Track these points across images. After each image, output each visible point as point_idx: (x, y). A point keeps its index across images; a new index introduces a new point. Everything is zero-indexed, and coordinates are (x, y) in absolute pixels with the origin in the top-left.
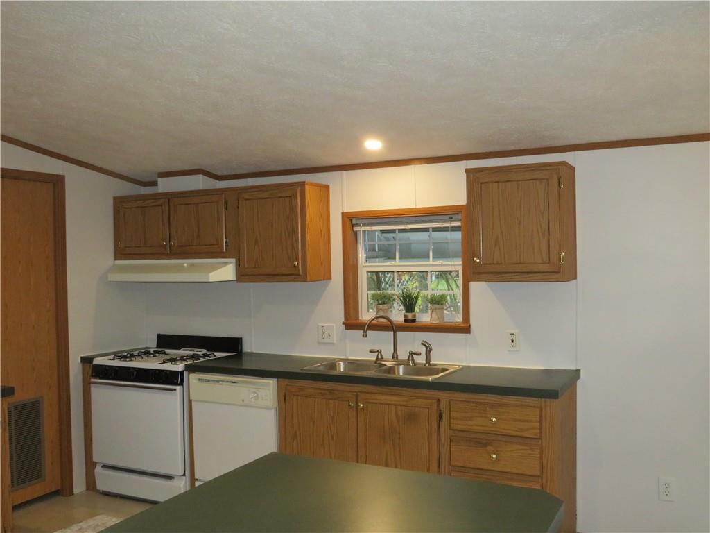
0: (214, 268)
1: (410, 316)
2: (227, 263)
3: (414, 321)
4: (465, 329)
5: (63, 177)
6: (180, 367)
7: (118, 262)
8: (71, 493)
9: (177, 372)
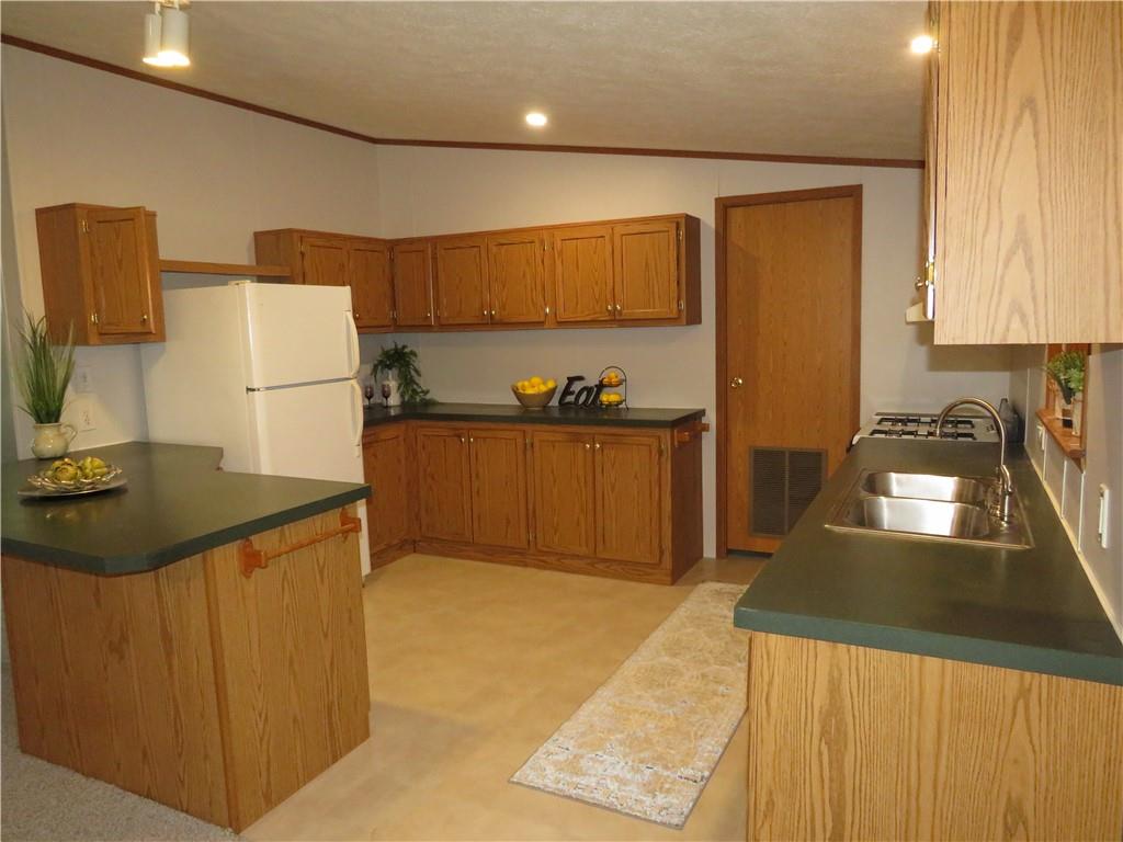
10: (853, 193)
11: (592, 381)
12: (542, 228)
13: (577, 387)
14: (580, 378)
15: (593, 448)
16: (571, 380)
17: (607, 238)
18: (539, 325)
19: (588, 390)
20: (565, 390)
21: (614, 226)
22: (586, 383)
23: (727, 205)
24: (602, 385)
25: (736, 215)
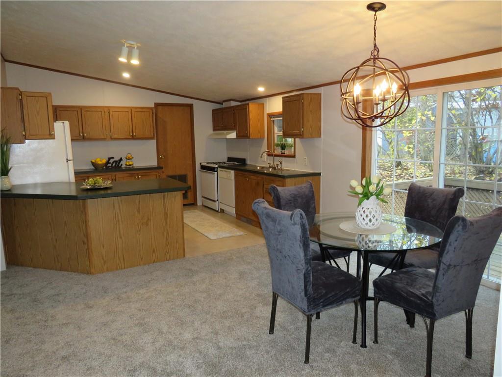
0: (229, 133)
1: (283, 151)
2: (233, 132)
3: (284, 153)
4: (294, 156)
5: (193, 104)
6: (216, 166)
7: (214, 132)
8: (197, 205)
9: (215, 168)
10: (191, 106)
11: (117, 159)
12: (104, 107)
13: (111, 161)
14: (113, 158)
15: (138, 177)
16: (110, 159)
17: (130, 112)
18: (104, 139)
19: (116, 162)
20: (108, 162)
21: (131, 108)
22: (115, 159)
23: (157, 105)
24: (121, 159)
25: (160, 108)
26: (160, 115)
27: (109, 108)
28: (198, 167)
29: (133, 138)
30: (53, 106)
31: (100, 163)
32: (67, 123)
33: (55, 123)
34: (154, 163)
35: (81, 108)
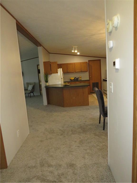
10: (100, 60)
13: (76, 78)
15: (82, 83)
18: (73, 72)
19: (77, 79)
20: (75, 79)
21: (81, 63)
22: (77, 78)
23: (89, 61)
24: (78, 78)
25: (90, 62)
26: (90, 64)
27: (74, 63)
28: (102, 80)
29: (82, 72)
30: (58, 64)
31: (72, 79)
32: (61, 69)
33: (58, 69)
34: (88, 79)
35: (67, 64)
